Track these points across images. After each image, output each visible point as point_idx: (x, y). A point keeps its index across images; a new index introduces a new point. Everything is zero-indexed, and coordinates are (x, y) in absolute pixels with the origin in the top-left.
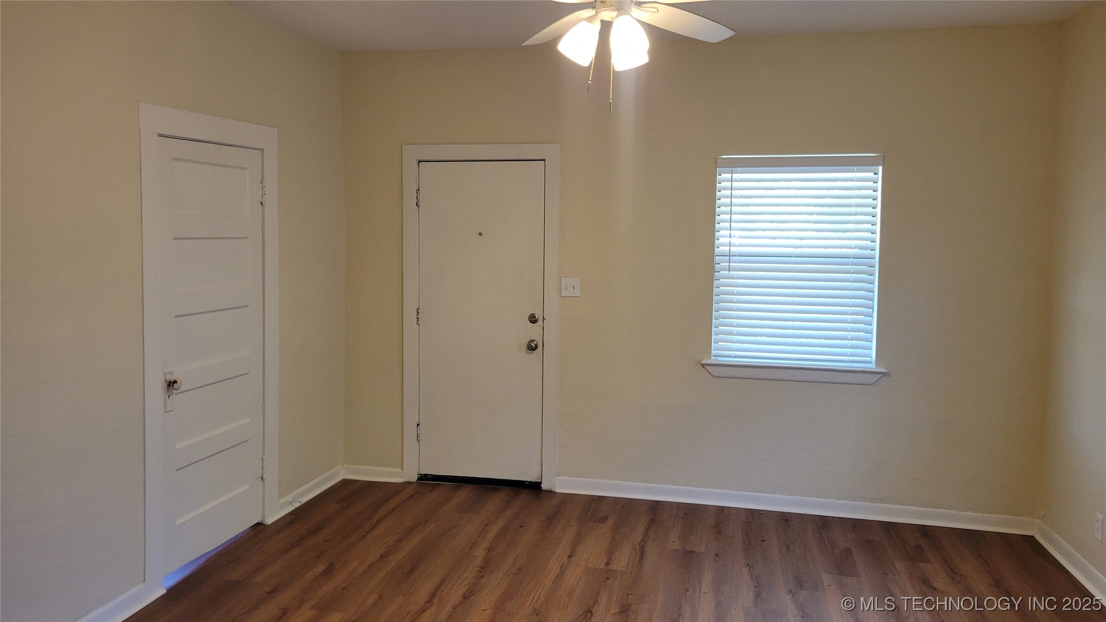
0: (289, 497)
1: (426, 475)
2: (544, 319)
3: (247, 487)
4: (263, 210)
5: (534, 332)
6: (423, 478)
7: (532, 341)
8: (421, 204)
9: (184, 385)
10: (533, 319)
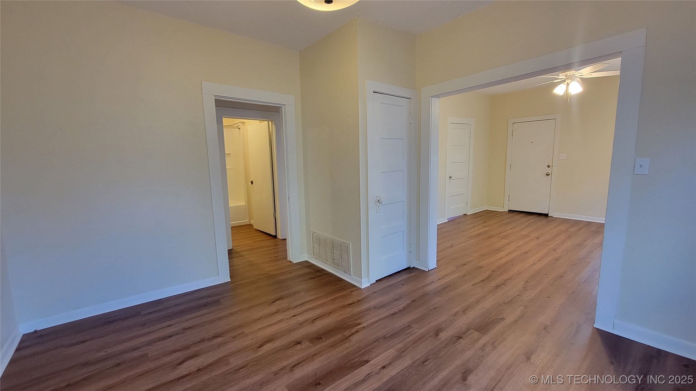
0: (473, 210)
1: (511, 210)
2: (552, 166)
3: (463, 205)
4: (470, 139)
5: (549, 170)
6: (510, 211)
7: (548, 173)
8: (513, 135)
9: (453, 178)
10: (549, 166)
